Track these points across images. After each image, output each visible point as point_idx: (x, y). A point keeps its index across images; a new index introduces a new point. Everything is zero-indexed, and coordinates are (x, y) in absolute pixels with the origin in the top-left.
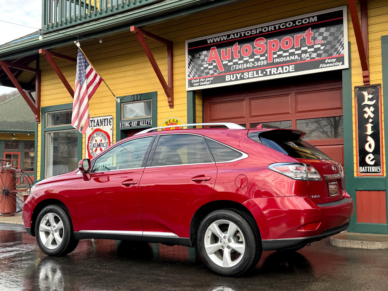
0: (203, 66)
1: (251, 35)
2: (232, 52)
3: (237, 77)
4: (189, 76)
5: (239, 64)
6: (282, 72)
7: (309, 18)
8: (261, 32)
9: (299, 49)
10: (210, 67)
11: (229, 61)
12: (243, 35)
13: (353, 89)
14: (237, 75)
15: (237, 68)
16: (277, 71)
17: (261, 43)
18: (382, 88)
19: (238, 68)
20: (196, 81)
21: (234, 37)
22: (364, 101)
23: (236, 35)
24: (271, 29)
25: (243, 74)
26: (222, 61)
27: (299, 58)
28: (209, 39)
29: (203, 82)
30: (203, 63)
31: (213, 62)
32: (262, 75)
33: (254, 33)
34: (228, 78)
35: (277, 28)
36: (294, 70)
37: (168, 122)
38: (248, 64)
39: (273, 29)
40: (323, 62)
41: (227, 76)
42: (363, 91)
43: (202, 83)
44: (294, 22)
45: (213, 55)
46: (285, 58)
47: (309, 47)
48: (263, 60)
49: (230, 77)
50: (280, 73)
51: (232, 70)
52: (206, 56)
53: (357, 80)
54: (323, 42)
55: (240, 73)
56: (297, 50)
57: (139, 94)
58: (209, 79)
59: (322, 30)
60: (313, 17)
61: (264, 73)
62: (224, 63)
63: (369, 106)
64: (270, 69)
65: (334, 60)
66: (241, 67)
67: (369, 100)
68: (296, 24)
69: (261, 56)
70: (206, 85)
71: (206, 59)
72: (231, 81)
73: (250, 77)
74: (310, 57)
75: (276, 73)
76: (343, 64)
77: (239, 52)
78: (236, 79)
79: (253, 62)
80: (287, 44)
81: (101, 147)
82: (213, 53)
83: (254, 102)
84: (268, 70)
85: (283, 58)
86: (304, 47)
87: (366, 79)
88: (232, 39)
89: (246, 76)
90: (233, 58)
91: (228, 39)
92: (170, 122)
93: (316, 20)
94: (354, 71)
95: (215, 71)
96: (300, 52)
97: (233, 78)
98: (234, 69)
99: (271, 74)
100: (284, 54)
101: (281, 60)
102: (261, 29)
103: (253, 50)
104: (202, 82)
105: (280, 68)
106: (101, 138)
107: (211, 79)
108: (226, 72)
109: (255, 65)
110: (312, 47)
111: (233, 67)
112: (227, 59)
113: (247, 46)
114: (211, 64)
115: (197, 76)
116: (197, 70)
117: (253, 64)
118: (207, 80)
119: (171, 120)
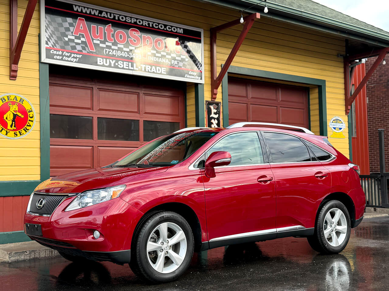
0: (67, 36)
1: (125, 21)
2: (105, 33)
3: (110, 63)
4: (47, 43)
5: (113, 50)
6: (155, 72)
7: (177, 28)
8: (135, 23)
9: (170, 54)
10: (76, 41)
11: (101, 42)
12: (117, 18)
13: (205, 102)
14: (111, 61)
15: (110, 53)
17: (136, 35)
18: (222, 106)
19: (112, 54)
20: (58, 53)
21: (106, 17)
22: (211, 114)
23: (109, 14)
24: (145, 24)
25: (117, 62)
26: (93, 40)
27: (170, 63)
28: (76, 6)
29: (68, 57)
30: (67, 33)
31: (81, 36)
33: (128, 21)
34: (100, 61)
35: (151, 26)
36: (165, 73)
37: (6, 99)
38: (123, 52)
39: (147, 25)
40: (188, 72)
41: (99, 59)
42: (211, 105)
43: (67, 59)
44: (165, 26)
45: (81, 28)
46: (158, 58)
47: (177, 55)
49: (103, 61)
50: (154, 72)
51: (105, 54)
52: (71, 25)
53: (207, 96)
55: (115, 60)
56: (167, 54)
58: (75, 55)
60: (180, 28)
61: (139, 67)
62: (95, 42)
63: (214, 119)
64: (145, 66)
65: (195, 74)
66: (115, 54)
67: (215, 113)
68: (166, 29)
69: (136, 48)
70: (72, 62)
71: (72, 29)
72: (103, 66)
73: (125, 67)
75: (150, 71)
76: (201, 79)
77: (113, 36)
78: (110, 66)
80: (159, 46)
82: (81, 25)
86: (173, 53)
87: (214, 96)
88: (104, 17)
89: (121, 66)
90: (105, 40)
91: (100, 15)
92: (8, 100)
93: (182, 33)
94: (206, 87)
95: (84, 48)
96: (170, 57)
97: (106, 63)
98: (107, 53)
99: (145, 71)
100: (157, 55)
101: (155, 59)
102: (135, 21)
103: (128, 39)
105: (154, 67)
107: (78, 56)
108: (97, 53)
109: (130, 56)
110: (180, 56)
111: (106, 51)
112: (99, 38)
113: (121, 32)
114: (78, 38)
115: (58, 47)
116: (59, 39)
117: (128, 54)
118: (73, 55)
119: (12, 98)
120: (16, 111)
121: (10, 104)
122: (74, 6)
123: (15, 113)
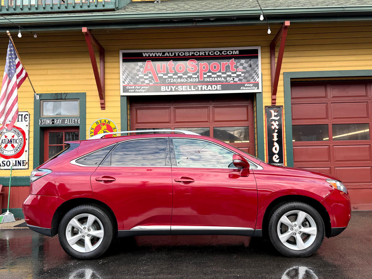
0: (138, 75)
1: (184, 56)
2: (167, 68)
3: (171, 88)
4: (124, 82)
5: (174, 79)
6: (211, 89)
7: (232, 51)
8: (193, 55)
9: (225, 73)
10: (145, 77)
11: (164, 75)
12: (177, 55)
13: (264, 108)
14: (172, 87)
15: (171, 81)
16: (207, 88)
17: (194, 64)
18: (284, 109)
19: (173, 82)
20: (131, 88)
21: (168, 55)
22: (271, 117)
23: (170, 53)
24: (202, 54)
25: (177, 87)
26: (158, 74)
27: (225, 80)
28: (144, 53)
29: (139, 89)
30: (138, 73)
31: (148, 73)
32: (195, 90)
33: (187, 54)
34: (163, 89)
35: (207, 54)
36: (221, 89)
37: (99, 122)
38: (182, 79)
39: (204, 55)
40: (243, 85)
41: (162, 87)
42: (271, 109)
43: (138, 91)
44: (221, 52)
45: (149, 67)
46: (213, 78)
47: (233, 73)
48: (195, 78)
49: (166, 88)
50: (210, 90)
51: (167, 83)
52: (141, 67)
53: (267, 101)
54: (243, 71)
55: (175, 86)
56: (223, 73)
57: (64, 94)
58: (144, 87)
59: (243, 61)
60: (236, 51)
61: (196, 88)
62: (159, 75)
63: (275, 121)
64: (201, 86)
65: (252, 85)
66: (175, 81)
67: (275, 116)
68: (222, 54)
69: (194, 74)
70: (142, 92)
71: (142, 70)
72: (166, 91)
73: (183, 90)
74: (233, 80)
75: (206, 89)
76: (258, 88)
77: (174, 68)
78: (171, 91)
79: (186, 78)
80: (215, 68)
81: (13, 144)
82: (149, 65)
83: (178, 111)
84: (200, 87)
85: (212, 79)
86: (228, 72)
87: (274, 101)
88: (167, 56)
89: (180, 89)
90: (168, 73)
91: (163, 56)
92: (101, 123)
93: (238, 53)
94: (264, 95)
95: (150, 81)
96: (225, 75)
97: (168, 89)
98: (169, 82)
99: (202, 90)
100: (213, 76)
101: (211, 79)
102: (193, 53)
103: (186, 68)
104: (137, 89)
105: (209, 86)
106: (13, 134)
107: (146, 87)
108: (161, 83)
109: (188, 81)
110: (235, 73)
111: (168, 80)
112: (162, 72)
113: (181, 64)
114: (147, 75)
115: (132, 84)
116: (133, 78)
117: (186, 80)
118: (142, 88)
119: (103, 121)
120: (105, 130)
121: (101, 125)
122: (143, 54)
123: (105, 131)
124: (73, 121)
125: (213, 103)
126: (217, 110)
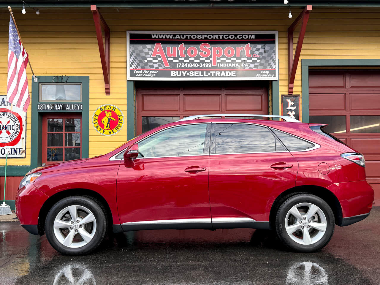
0: (146, 59)
1: (197, 39)
2: (178, 51)
3: (182, 74)
4: (131, 66)
5: (185, 63)
6: (225, 76)
7: (248, 35)
8: (206, 38)
9: (240, 59)
10: (154, 61)
11: (175, 59)
12: (189, 38)
13: (280, 97)
14: (183, 72)
15: (182, 66)
16: (220, 74)
17: (207, 48)
18: (301, 98)
19: (184, 67)
20: (139, 72)
21: (179, 38)
22: (288, 106)
23: (181, 36)
24: (215, 38)
25: (188, 72)
26: (168, 58)
27: (240, 66)
28: (154, 34)
29: (147, 74)
30: (146, 56)
31: (158, 57)
32: (207, 76)
33: (199, 37)
34: (174, 74)
35: (221, 38)
37: (103, 108)
38: (194, 64)
39: (217, 38)
40: (259, 72)
41: (172, 72)
42: (288, 99)
43: (146, 75)
44: (236, 35)
45: (158, 50)
46: (228, 64)
47: (248, 59)
48: (208, 63)
49: (176, 73)
50: (223, 76)
51: (178, 67)
52: (150, 50)
53: (283, 90)
54: (259, 56)
55: (186, 71)
56: (238, 59)
57: (65, 77)
58: (153, 72)
59: (259, 46)
60: (252, 35)
61: (209, 74)
62: (169, 59)
63: (292, 111)
64: (214, 72)
65: (268, 72)
66: (187, 66)
67: (292, 106)
68: (237, 38)
69: (206, 59)
70: (150, 77)
71: (150, 53)
72: (176, 77)
73: (195, 75)
74: (249, 67)
75: (219, 76)
76: (275, 76)
77: (185, 52)
78: (182, 76)
79: (198, 63)
80: (229, 53)
81: (8, 130)
82: (158, 48)
83: (188, 98)
84: (213, 73)
85: (226, 64)
86: (244, 58)
87: (291, 90)
88: (178, 39)
89: (192, 75)
90: (178, 57)
91: (174, 38)
92: (105, 109)
93: (254, 38)
94: (281, 83)
95: (160, 66)
96: (240, 61)
97: (179, 74)
98: (180, 66)
99: (215, 76)
100: (227, 61)
101: (224, 65)
102: (206, 36)
103: (198, 53)
104: (145, 74)
105: (223, 72)
106: (9, 120)
107: (155, 72)
108: (171, 67)
109: (200, 66)
110: (251, 59)
111: (179, 65)
112: (173, 56)
113: (193, 48)
114: (156, 59)
115: (139, 68)
116: (140, 61)
117: (198, 65)
118: (151, 72)
119: (108, 107)
120: (110, 117)
121: (106, 112)
122: (152, 35)
123: (110, 118)
124: (75, 107)
125: (225, 91)
126: (230, 98)
